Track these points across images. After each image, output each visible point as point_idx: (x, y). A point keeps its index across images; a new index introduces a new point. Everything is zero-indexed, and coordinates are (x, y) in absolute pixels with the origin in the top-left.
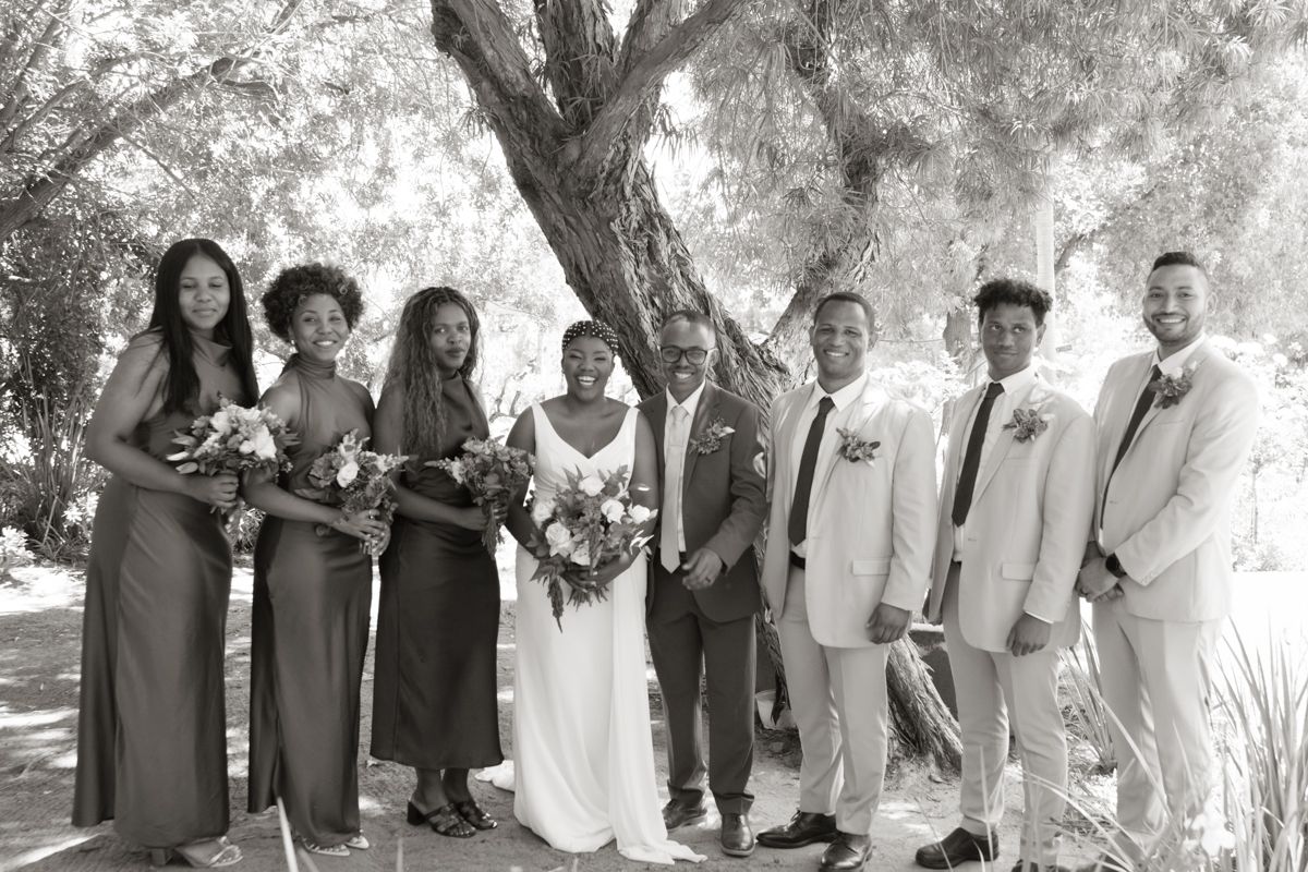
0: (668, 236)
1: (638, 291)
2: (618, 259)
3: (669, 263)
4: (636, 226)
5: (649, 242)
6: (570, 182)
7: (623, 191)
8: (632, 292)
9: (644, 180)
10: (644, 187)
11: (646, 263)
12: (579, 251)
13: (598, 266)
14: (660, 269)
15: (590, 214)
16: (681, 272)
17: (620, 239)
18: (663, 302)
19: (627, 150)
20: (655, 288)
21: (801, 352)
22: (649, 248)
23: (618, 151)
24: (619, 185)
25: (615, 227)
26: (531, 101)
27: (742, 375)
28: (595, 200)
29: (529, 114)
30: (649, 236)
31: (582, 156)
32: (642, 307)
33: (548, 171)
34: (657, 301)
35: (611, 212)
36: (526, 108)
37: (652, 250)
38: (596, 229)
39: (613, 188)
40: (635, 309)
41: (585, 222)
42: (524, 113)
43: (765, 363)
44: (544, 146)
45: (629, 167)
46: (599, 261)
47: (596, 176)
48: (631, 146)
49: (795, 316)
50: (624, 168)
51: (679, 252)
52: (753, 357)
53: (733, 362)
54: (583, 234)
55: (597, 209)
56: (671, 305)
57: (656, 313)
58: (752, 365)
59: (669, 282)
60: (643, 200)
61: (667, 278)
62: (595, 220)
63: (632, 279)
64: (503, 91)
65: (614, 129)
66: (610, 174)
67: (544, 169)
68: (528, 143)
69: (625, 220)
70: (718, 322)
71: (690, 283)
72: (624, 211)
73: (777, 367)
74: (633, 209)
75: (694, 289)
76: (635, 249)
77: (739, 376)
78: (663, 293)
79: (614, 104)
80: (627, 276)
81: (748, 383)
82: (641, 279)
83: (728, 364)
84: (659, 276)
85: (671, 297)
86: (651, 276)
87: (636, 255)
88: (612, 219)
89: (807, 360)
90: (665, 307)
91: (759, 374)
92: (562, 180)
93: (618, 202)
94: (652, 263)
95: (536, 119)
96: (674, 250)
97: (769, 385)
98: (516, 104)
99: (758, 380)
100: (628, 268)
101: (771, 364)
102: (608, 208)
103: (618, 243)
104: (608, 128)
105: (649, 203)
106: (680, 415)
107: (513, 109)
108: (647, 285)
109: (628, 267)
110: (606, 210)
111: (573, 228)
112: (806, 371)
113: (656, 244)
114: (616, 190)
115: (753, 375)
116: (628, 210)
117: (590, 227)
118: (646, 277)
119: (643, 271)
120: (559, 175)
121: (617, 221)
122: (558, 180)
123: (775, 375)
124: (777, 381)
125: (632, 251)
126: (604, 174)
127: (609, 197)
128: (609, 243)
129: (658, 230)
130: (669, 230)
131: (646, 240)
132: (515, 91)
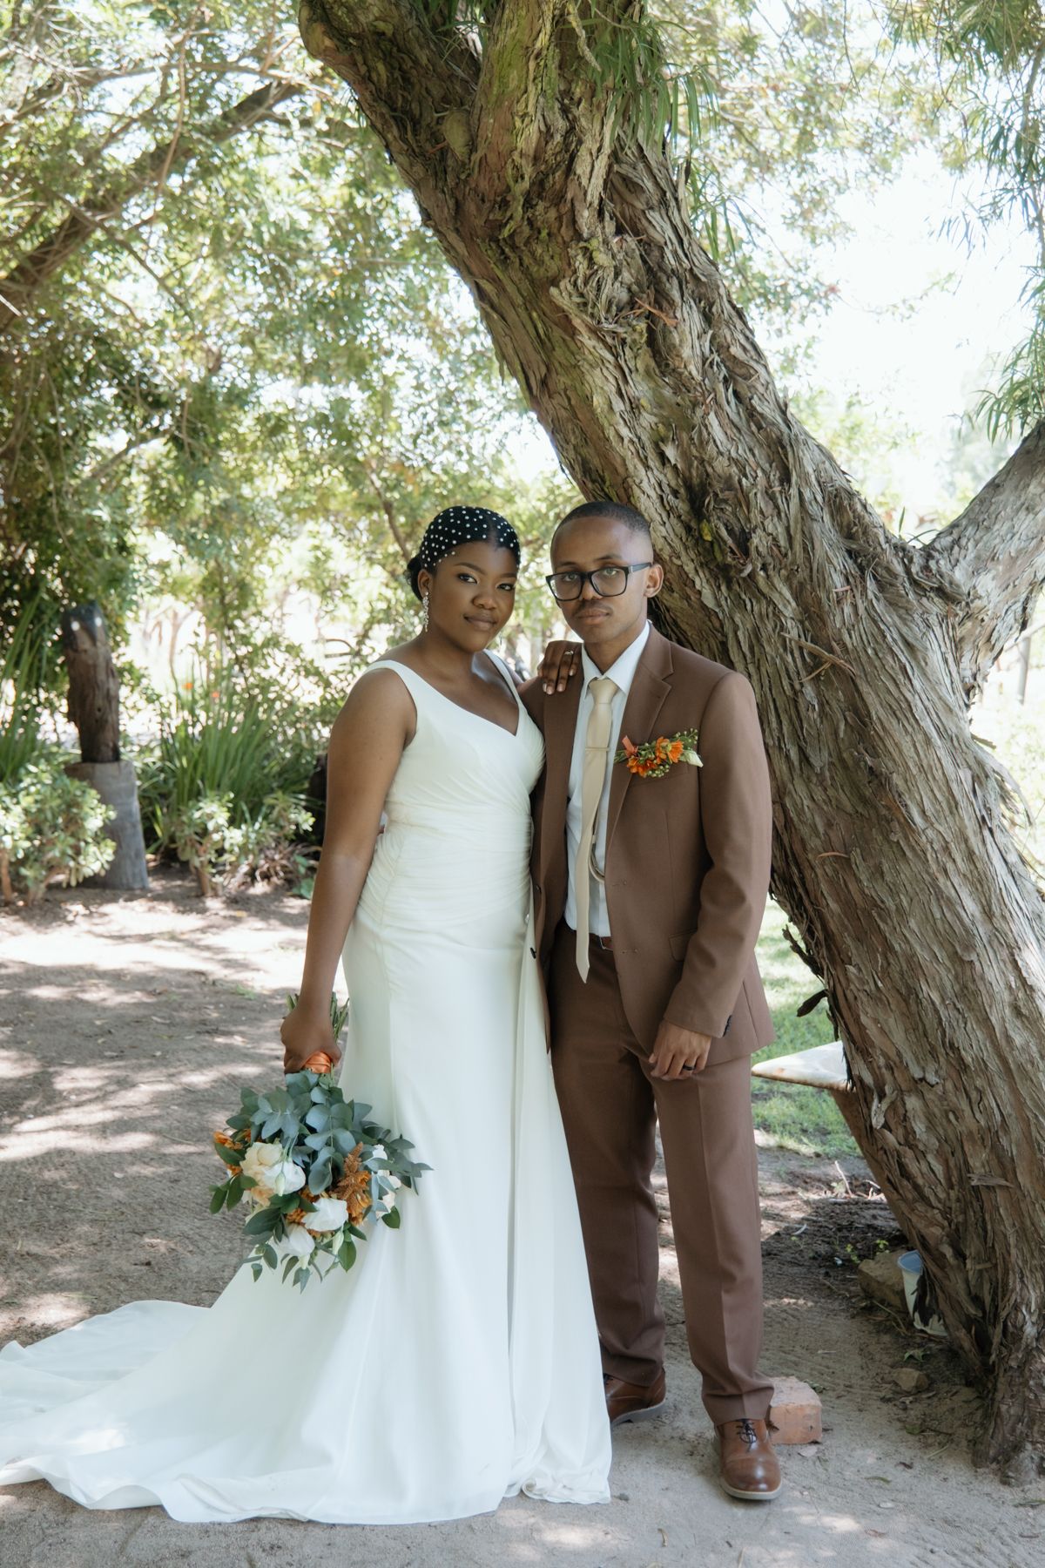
0: (708, 317)
1: (625, 432)
2: (575, 366)
3: (704, 374)
4: (624, 296)
5: (650, 329)
6: (471, 207)
7: (574, 222)
8: (611, 433)
9: (655, 201)
10: (654, 216)
11: (648, 372)
12: (510, 351)
13: (544, 383)
14: (682, 384)
15: (516, 275)
16: (736, 393)
17: (577, 322)
18: (685, 455)
19: (571, 130)
20: (668, 426)
21: (1014, 560)
22: (651, 341)
23: (547, 134)
24: (565, 208)
25: (563, 296)
26: (393, 41)
27: (855, 607)
28: (519, 241)
29: (390, 68)
30: (649, 316)
31: (472, 146)
32: (634, 465)
33: (436, 187)
34: (671, 452)
35: (553, 266)
36: (387, 57)
37: (659, 347)
38: (530, 303)
39: (552, 214)
40: (621, 470)
41: (510, 288)
42: (381, 67)
43: (915, 583)
44: (422, 137)
45: (581, 168)
46: (544, 370)
47: (508, 189)
48: (583, 122)
49: (1009, 485)
50: (570, 170)
51: (735, 350)
52: (888, 570)
53: (838, 580)
54: (511, 316)
55: (527, 260)
56: (702, 461)
57: (668, 478)
58: (882, 587)
59: (699, 412)
60: (647, 245)
61: (695, 404)
62: (525, 286)
63: (611, 408)
64: (335, 24)
65: (514, 78)
66: (540, 184)
67: (432, 182)
68: (395, 131)
69: (586, 283)
70: (807, 495)
71: (752, 414)
72: (581, 264)
73: (940, 591)
74: (601, 258)
75: (760, 428)
76: (617, 346)
77: (848, 610)
78: (685, 436)
79: (500, 23)
80: (598, 401)
81: (866, 623)
82: (634, 407)
83: (823, 583)
84: (679, 399)
85: (702, 444)
86: (660, 403)
87: (616, 356)
88: (554, 282)
89: (1027, 576)
90: (690, 466)
91: (892, 604)
92: (458, 205)
93: (566, 245)
94: (663, 374)
95: (406, 80)
96: (719, 346)
97: (915, 632)
98: (362, 50)
99: (890, 618)
100: (601, 386)
101: (927, 583)
102: (547, 258)
103: (572, 332)
104: (501, 78)
105: (661, 249)
106: (605, 695)
107: (359, 58)
108: (647, 419)
109: (599, 382)
110: (540, 262)
111: (493, 307)
112: (1027, 600)
113: (666, 331)
114: (559, 218)
115: (880, 607)
116: (591, 260)
117: (519, 301)
118: (644, 402)
119: (640, 388)
120: (453, 195)
121: (565, 284)
122: (451, 203)
123: (935, 606)
124: (933, 620)
125: (609, 348)
126: (526, 184)
127: (544, 233)
128: (557, 333)
129: (672, 303)
130: (711, 305)
131: (642, 326)
132: (356, 21)
